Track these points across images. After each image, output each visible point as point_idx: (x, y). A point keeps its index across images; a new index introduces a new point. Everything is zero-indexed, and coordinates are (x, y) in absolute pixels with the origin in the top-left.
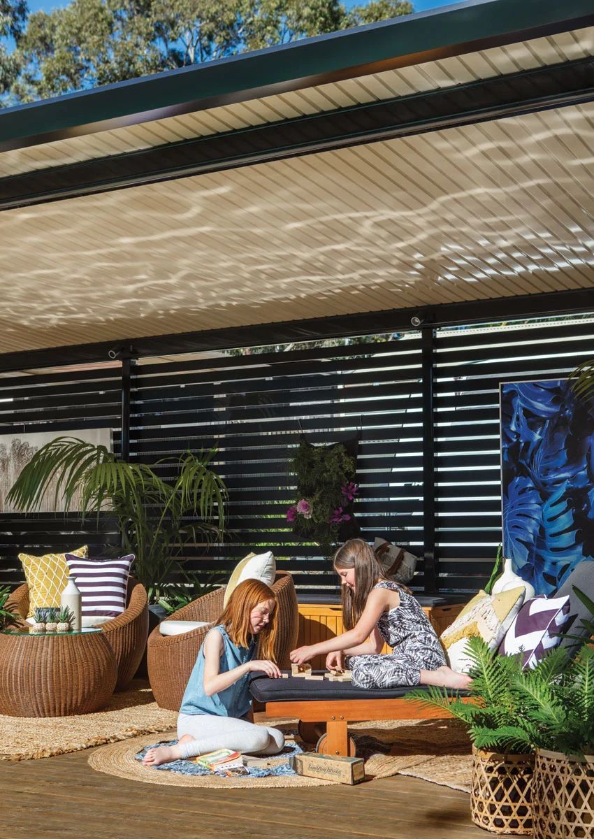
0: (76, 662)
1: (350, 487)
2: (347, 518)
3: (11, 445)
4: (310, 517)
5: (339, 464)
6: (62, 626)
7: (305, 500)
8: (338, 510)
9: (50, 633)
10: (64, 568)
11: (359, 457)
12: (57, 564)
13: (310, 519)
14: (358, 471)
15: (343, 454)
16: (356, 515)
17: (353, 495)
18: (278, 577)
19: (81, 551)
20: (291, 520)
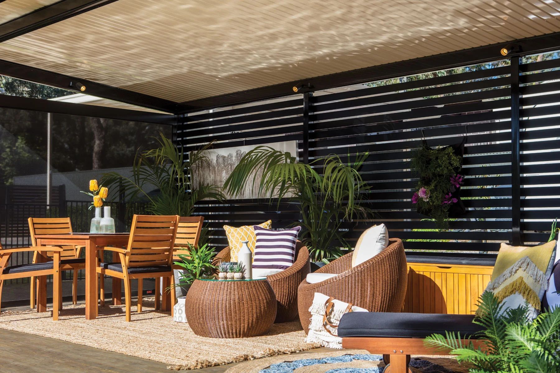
0: (243, 300)
1: (457, 178)
2: (455, 200)
3: (235, 154)
4: (428, 200)
5: (448, 161)
6: (237, 275)
7: (424, 188)
8: (448, 195)
9: (229, 280)
10: (253, 235)
11: (464, 156)
12: (249, 233)
13: (427, 202)
14: (464, 167)
15: (451, 154)
16: (462, 198)
17: (459, 184)
18: (390, 243)
19: (266, 224)
20: (414, 202)
